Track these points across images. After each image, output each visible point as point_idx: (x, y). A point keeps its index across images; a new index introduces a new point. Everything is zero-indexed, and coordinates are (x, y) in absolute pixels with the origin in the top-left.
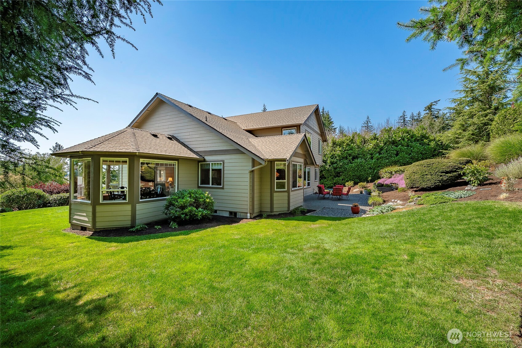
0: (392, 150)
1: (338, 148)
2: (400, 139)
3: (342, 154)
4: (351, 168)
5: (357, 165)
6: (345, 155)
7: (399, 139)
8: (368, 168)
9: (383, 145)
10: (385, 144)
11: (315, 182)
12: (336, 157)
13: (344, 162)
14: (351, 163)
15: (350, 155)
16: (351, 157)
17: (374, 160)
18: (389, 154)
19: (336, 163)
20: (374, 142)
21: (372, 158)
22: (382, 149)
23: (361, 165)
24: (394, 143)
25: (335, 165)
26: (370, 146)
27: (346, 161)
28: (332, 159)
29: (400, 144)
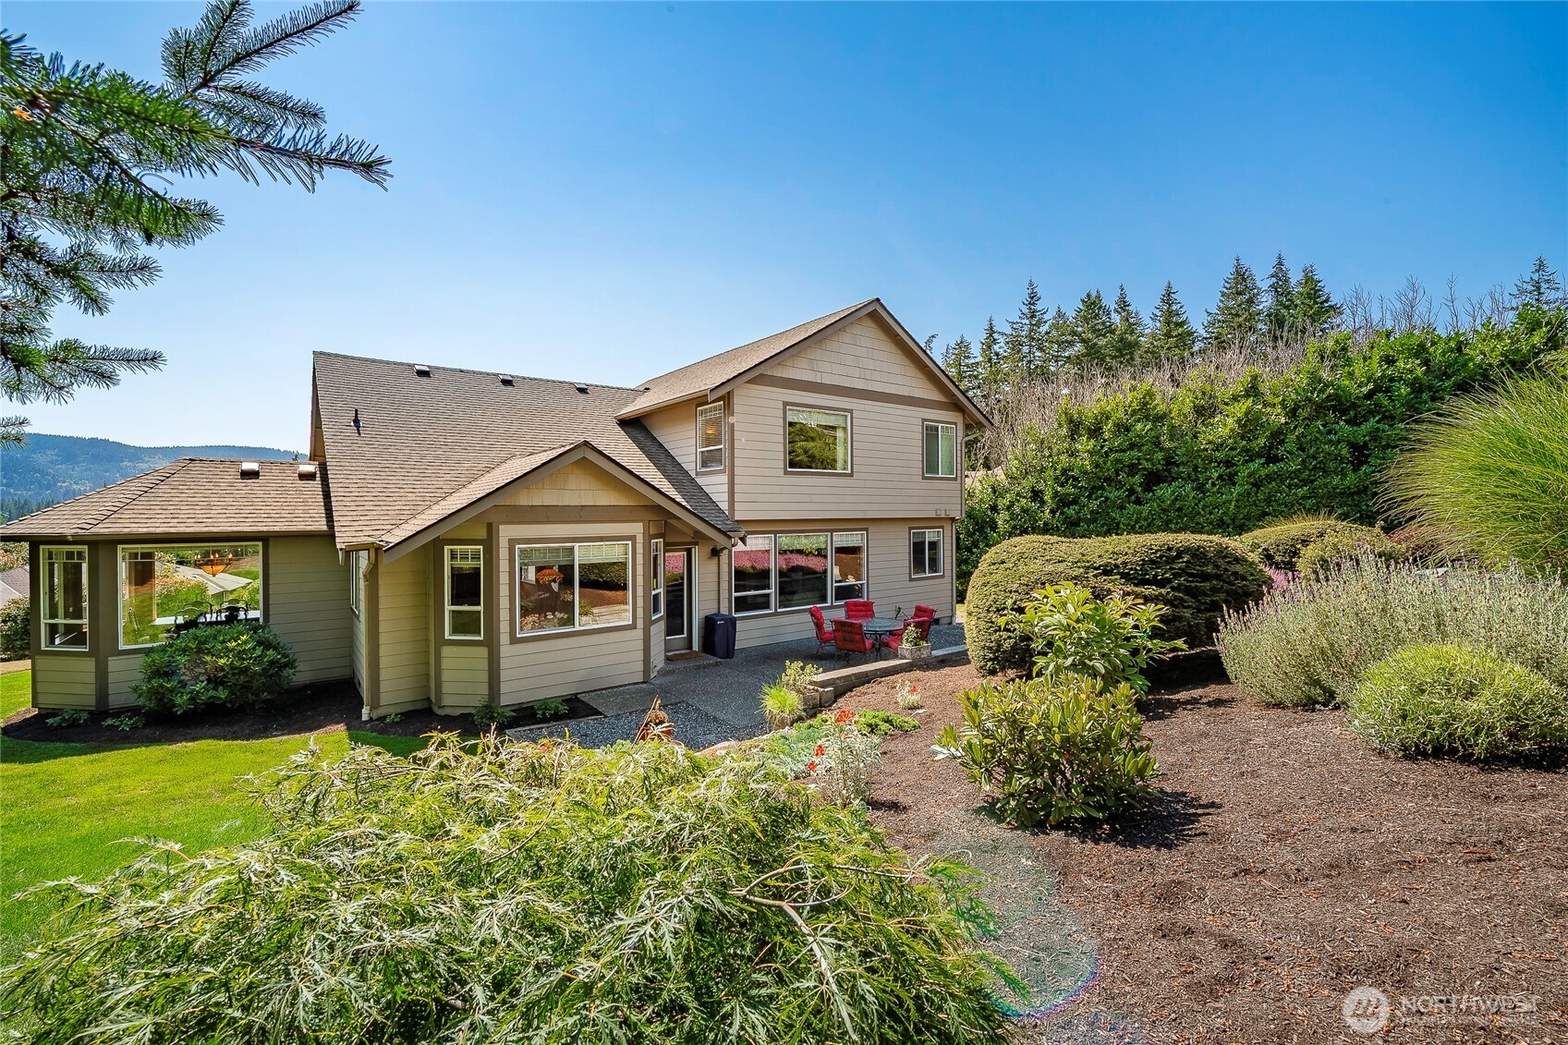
0: (1330, 442)
1: (1084, 444)
2: (1371, 386)
3: (1097, 466)
4: (1137, 522)
5: (1164, 511)
6: (1108, 469)
7: (1365, 390)
8: (1211, 523)
9: (1283, 420)
10: (1293, 413)
11: (911, 580)
12: (1075, 479)
13: (1107, 498)
14: (1138, 502)
15: (1132, 469)
16: (1137, 479)
17: (1236, 491)
18: (1314, 457)
19: (1075, 502)
20: (1240, 409)
21: (1230, 479)
22: (1278, 436)
23: (1180, 509)
24: (1339, 405)
25: (1071, 511)
26: (1223, 428)
27: (1113, 494)
28: (1062, 486)
29: (1372, 413)
